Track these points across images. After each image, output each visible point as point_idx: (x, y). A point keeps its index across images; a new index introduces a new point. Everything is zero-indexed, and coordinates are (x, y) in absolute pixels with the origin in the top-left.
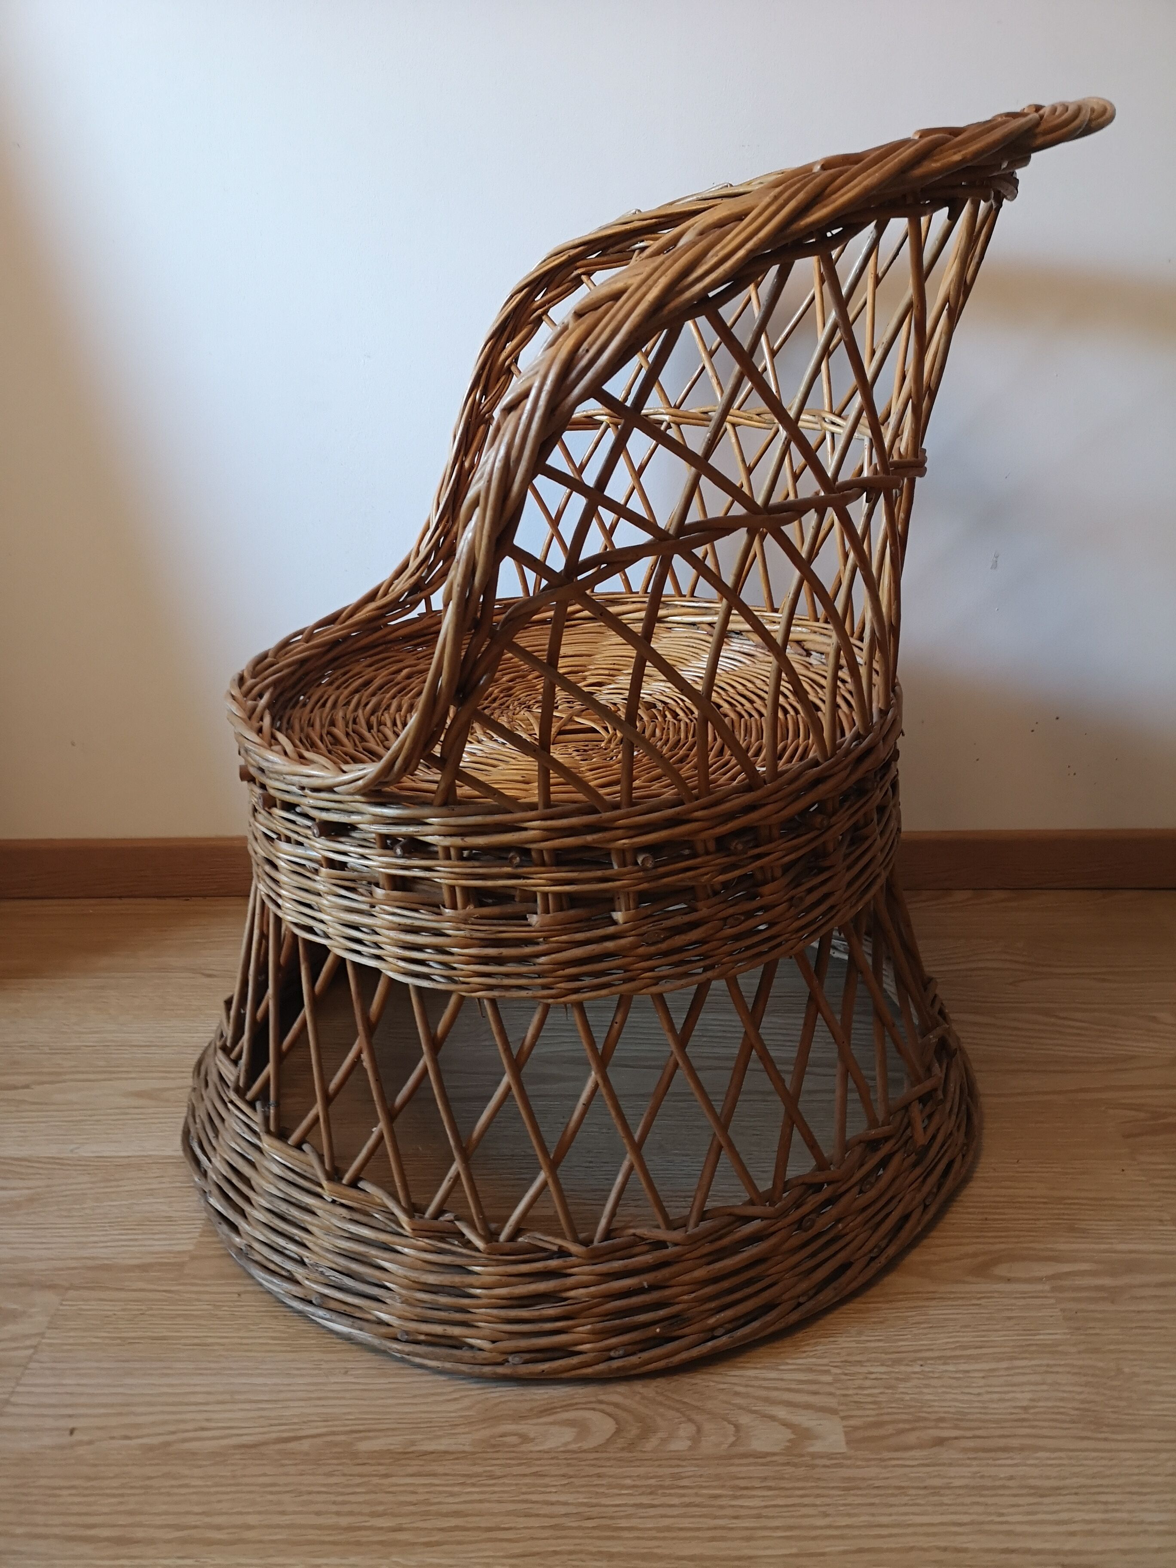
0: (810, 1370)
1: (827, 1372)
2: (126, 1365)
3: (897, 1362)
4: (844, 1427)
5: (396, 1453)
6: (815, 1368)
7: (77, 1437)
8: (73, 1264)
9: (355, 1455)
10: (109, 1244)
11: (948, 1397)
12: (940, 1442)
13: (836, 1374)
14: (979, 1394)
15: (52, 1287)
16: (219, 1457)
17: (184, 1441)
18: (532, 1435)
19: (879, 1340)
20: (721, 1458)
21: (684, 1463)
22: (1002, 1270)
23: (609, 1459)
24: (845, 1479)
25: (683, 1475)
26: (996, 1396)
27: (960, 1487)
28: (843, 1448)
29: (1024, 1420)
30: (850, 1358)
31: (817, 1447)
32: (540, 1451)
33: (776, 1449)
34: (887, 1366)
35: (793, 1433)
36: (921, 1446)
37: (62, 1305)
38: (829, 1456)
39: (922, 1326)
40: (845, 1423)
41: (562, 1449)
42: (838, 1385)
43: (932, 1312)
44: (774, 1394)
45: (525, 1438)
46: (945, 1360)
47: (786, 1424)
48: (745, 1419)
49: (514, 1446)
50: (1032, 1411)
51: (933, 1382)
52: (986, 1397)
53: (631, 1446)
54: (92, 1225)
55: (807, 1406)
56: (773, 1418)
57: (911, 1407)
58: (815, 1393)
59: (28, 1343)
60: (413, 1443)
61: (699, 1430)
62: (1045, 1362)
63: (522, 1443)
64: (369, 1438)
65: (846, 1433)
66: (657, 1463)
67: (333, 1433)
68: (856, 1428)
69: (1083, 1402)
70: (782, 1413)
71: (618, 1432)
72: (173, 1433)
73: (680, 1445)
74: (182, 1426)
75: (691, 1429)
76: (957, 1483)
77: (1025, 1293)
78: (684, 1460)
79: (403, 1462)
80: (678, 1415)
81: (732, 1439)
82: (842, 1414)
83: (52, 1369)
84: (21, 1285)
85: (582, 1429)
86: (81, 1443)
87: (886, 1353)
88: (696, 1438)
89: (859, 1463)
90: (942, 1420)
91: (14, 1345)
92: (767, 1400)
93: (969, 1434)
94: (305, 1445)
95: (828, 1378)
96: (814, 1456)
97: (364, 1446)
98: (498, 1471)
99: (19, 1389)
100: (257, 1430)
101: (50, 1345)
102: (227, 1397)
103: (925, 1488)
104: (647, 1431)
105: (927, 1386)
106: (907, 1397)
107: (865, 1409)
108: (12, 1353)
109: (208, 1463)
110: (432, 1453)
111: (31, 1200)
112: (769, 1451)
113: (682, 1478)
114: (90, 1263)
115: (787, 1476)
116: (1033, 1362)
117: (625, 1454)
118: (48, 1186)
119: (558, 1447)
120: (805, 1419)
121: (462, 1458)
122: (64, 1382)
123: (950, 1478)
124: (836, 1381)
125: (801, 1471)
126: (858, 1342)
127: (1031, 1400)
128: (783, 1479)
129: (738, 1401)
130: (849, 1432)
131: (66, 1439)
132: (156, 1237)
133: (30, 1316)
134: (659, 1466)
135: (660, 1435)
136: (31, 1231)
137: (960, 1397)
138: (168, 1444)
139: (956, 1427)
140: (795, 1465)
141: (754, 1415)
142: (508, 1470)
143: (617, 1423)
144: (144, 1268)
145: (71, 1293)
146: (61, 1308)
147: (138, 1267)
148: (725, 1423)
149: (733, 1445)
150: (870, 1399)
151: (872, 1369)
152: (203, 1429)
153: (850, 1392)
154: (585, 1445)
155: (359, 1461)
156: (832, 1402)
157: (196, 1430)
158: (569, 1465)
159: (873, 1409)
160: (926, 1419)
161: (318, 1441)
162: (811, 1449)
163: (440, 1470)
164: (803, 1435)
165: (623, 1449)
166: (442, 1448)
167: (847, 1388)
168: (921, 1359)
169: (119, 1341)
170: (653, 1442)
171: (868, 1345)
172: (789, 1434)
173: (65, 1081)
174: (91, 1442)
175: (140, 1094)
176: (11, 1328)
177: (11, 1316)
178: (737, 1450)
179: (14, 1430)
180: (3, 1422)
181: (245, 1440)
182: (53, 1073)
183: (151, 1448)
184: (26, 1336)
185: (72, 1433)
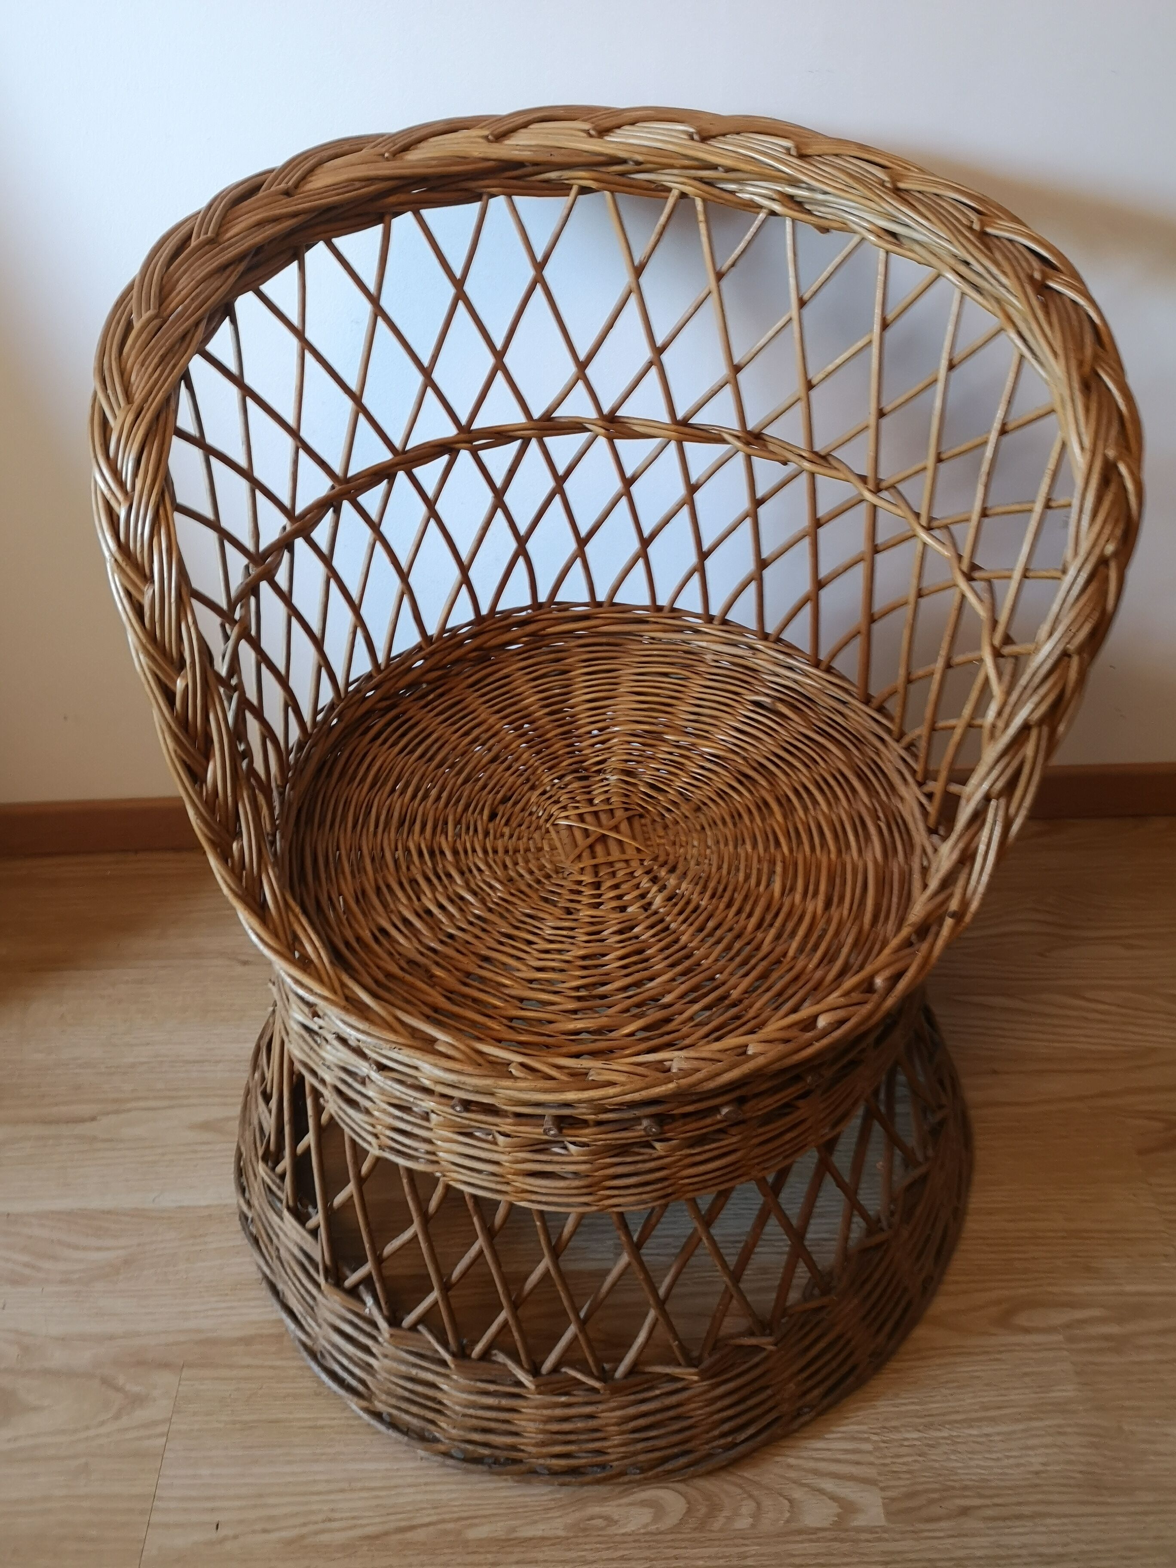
0: (854, 1439)
1: (867, 1440)
2: (250, 1452)
3: (928, 1426)
4: (884, 1498)
5: (503, 1540)
6: (857, 1435)
7: (222, 1532)
8: (182, 1337)
9: (466, 1543)
10: (211, 1313)
11: (972, 1463)
12: (964, 1511)
13: (875, 1441)
14: (998, 1459)
15: (166, 1365)
16: (348, 1549)
17: (317, 1533)
18: (616, 1517)
19: (913, 1403)
20: (778, 1535)
21: (746, 1542)
22: (1022, 1319)
23: (683, 1540)
24: (884, 1553)
25: (748, 1554)
26: (1011, 1461)
27: (980, 1558)
28: (882, 1522)
29: (1036, 1485)
30: (888, 1424)
31: (860, 1521)
32: (623, 1534)
33: (826, 1524)
34: (919, 1431)
35: (841, 1507)
36: (949, 1517)
37: (180, 1385)
38: (871, 1530)
39: (951, 1385)
40: (884, 1494)
41: (642, 1531)
42: (877, 1454)
43: (959, 1370)
44: (822, 1466)
45: (610, 1521)
46: (970, 1423)
47: (834, 1498)
48: (797, 1494)
49: (602, 1529)
50: (1044, 1475)
51: (960, 1448)
52: (1006, 1462)
53: (701, 1527)
54: (190, 1291)
55: (851, 1479)
56: (821, 1491)
57: (940, 1475)
58: (858, 1463)
59: (159, 1430)
60: (514, 1529)
61: (759, 1504)
62: (1055, 1422)
63: (608, 1526)
64: (476, 1525)
65: (884, 1504)
66: (723, 1543)
67: (443, 1521)
68: (893, 1500)
69: (1089, 1464)
70: (828, 1485)
71: (689, 1511)
72: (304, 1525)
73: (743, 1523)
74: (311, 1518)
75: (753, 1505)
76: (979, 1553)
77: (1041, 1344)
78: (748, 1539)
79: (508, 1549)
80: (739, 1491)
81: (787, 1515)
82: (881, 1485)
83: (186, 1458)
84: (139, 1364)
85: (659, 1509)
86: (225, 1539)
87: (919, 1417)
88: (757, 1515)
89: (898, 1536)
90: (965, 1488)
91: (147, 1433)
92: (816, 1472)
93: (988, 1502)
94: (420, 1535)
95: (868, 1447)
96: (856, 1529)
97: (473, 1534)
98: (590, 1556)
99: (161, 1481)
100: (377, 1520)
101: (179, 1431)
102: (345, 1485)
103: (952, 1559)
104: (714, 1509)
105: (955, 1452)
106: (937, 1465)
107: (900, 1478)
108: (146, 1443)
109: (339, 1555)
110: (531, 1539)
111: (127, 1262)
112: (819, 1525)
113: (747, 1557)
114: (197, 1338)
115: (835, 1552)
116: (1047, 1423)
117: (696, 1535)
118: (141, 1245)
119: (639, 1529)
120: (848, 1491)
121: (560, 1543)
122: (200, 1473)
123: (974, 1548)
124: (877, 1449)
125: (846, 1547)
126: (894, 1406)
127: (1044, 1464)
128: (832, 1555)
129: (793, 1474)
130: (888, 1503)
131: (213, 1535)
132: (252, 1303)
133: (155, 1400)
134: (726, 1546)
135: (726, 1513)
136: (135, 1300)
137: (982, 1463)
138: (303, 1537)
139: (981, 1496)
140: (842, 1541)
141: (806, 1489)
142: (597, 1555)
143: (689, 1503)
144: (247, 1341)
145: (186, 1373)
146: (181, 1389)
147: (242, 1340)
148: (781, 1498)
149: (788, 1521)
150: (905, 1468)
151: (908, 1435)
152: (330, 1520)
153: (888, 1461)
154: (663, 1526)
155: (470, 1550)
156: (870, 1472)
157: (324, 1521)
158: (649, 1548)
159: (908, 1479)
160: (953, 1488)
161: (431, 1528)
162: (855, 1524)
163: (540, 1556)
164: (848, 1508)
165: (695, 1529)
166: (539, 1533)
167: (885, 1457)
168: (950, 1422)
169: (240, 1426)
170: (718, 1524)
171: (903, 1408)
172: (834, 1508)
173: (129, 1110)
174: (236, 1537)
175: (205, 1126)
176: (142, 1414)
177: (138, 1401)
178: (794, 1526)
179: (166, 1526)
180: (156, 1518)
181: (369, 1530)
182: (115, 1101)
183: (290, 1542)
184: (155, 1423)
185: (217, 1528)
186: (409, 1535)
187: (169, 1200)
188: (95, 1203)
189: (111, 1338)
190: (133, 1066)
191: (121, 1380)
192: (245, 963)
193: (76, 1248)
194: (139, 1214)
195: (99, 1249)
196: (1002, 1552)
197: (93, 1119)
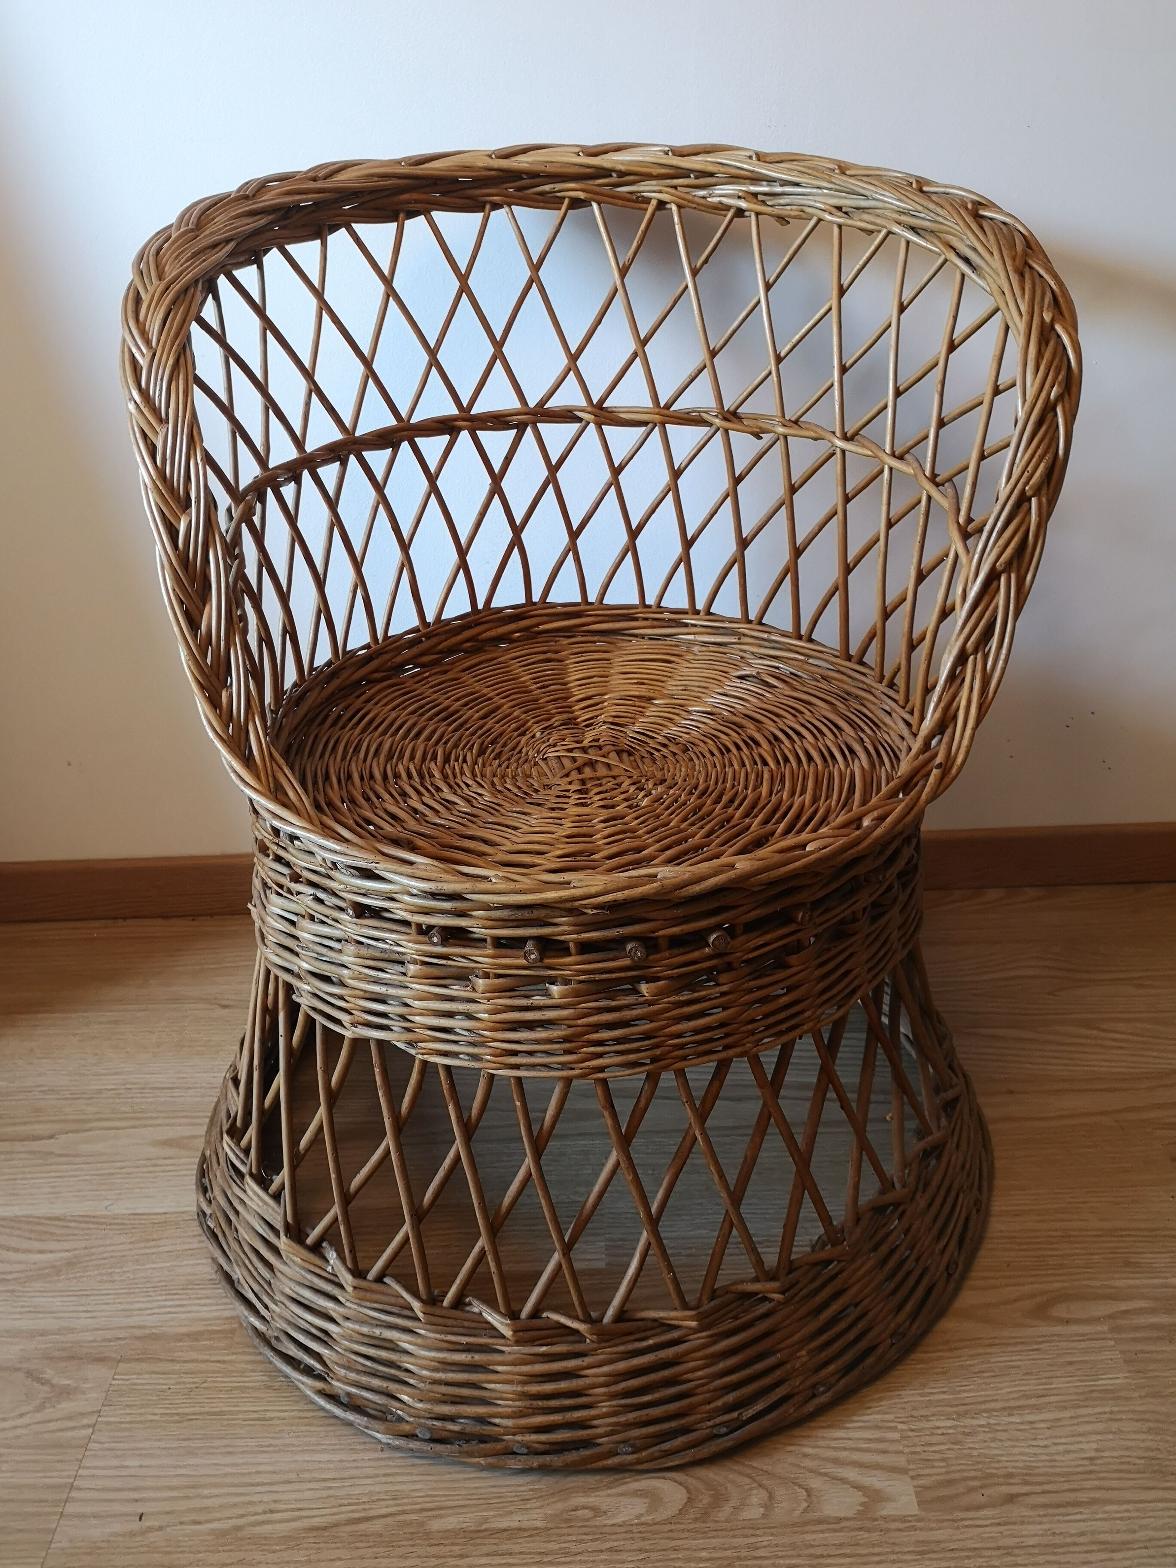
0: (878, 1428)
1: (894, 1429)
2: (185, 1443)
3: (961, 1415)
4: (915, 1487)
5: (471, 1532)
6: (880, 1424)
7: (147, 1523)
8: (122, 1334)
9: (428, 1534)
10: (156, 1311)
11: (1016, 1450)
12: (1011, 1499)
13: (902, 1430)
14: (1046, 1446)
15: (100, 1360)
16: (290, 1541)
17: (255, 1524)
18: (604, 1508)
19: (944, 1392)
20: (795, 1525)
21: (758, 1532)
22: (1060, 1311)
23: (683, 1530)
24: (918, 1543)
25: (758, 1545)
26: (1061, 1448)
27: (1033, 1546)
28: (913, 1509)
29: (1091, 1472)
30: (915, 1413)
31: (888, 1510)
32: (613, 1525)
33: (850, 1514)
34: (953, 1419)
35: (864, 1495)
36: (991, 1505)
37: (114, 1379)
38: (903, 1519)
39: (985, 1375)
40: (916, 1483)
41: (636, 1521)
42: (906, 1442)
43: (994, 1360)
44: (843, 1455)
45: (597, 1511)
46: (1010, 1411)
47: (857, 1487)
48: (815, 1483)
49: (588, 1520)
50: (1099, 1462)
51: (1000, 1435)
52: (1053, 1449)
53: (704, 1516)
54: (137, 1290)
55: (877, 1467)
56: (843, 1481)
57: (979, 1463)
58: (884, 1452)
59: (85, 1421)
60: (486, 1520)
61: (771, 1497)
62: (1107, 1409)
63: (595, 1516)
64: (441, 1516)
65: (917, 1494)
66: (731, 1533)
67: (404, 1512)
68: (926, 1488)
69: (1148, 1449)
70: (852, 1474)
71: (690, 1501)
72: (242, 1516)
73: (754, 1513)
74: (252, 1509)
75: (764, 1495)
76: (1031, 1541)
77: (1083, 1335)
78: (758, 1529)
79: (478, 1541)
80: (748, 1481)
81: (805, 1505)
82: (911, 1473)
83: (112, 1450)
84: (71, 1358)
85: (655, 1500)
86: (151, 1529)
87: (952, 1406)
88: (769, 1505)
89: (932, 1525)
90: (1011, 1475)
91: (71, 1424)
92: (837, 1462)
93: (1038, 1489)
94: (376, 1526)
95: (896, 1436)
96: (885, 1518)
97: (436, 1525)
98: (574, 1548)
99: (81, 1472)
100: (328, 1511)
101: (108, 1423)
102: (293, 1476)
103: (999, 1548)
104: (718, 1499)
105: (993, 1440)
106: (975, 1453)
107: (933, 1467)
108: (69, 1434)
109: (281, 1547)
110: (505, 1530)
111: (70, 1264)
112: (842, 1515)
113: (757, 1548)
114: (138, 1333)
115: (861, 1542)
116: (1097, 1410)
117: (697, 1525)
118: (86, 1248)
119: (632, 1520)
120: (876, 1481)
121: (537, 1534)
122: (126, 1463)
123: (1023, 1536)
124: (903, 1438)
125: (875, 1536)
126: (921, 1395)
127: (1097, 1450)
128: (858, 1545)
129: (808, 1463)
130: (920, 1491)
131: (136, 1526)
132: (202, 1302)
133: (84, 1393)
134: (734, 1536)
135: (732, 1503)
136: (74, 1298)
137: (1027, 1450)
138: (239, 1528)
139: (1026, 1483)
140: (869, 1530)
141: (826, 1478)
142: (581, 1547)
143: (688, 1492)
144: (194, 1336)
145: (122, 1366)
146: (114, 1382)
147: (188, 1335)
148: (796, 1488)
149: (805, 1511)
150: (938, 1456)
151: (938, 1424)
152: (272, 1512)
153: (918, 1449)
154: (658, 1517)
155: (433, 1541)
156: (901, 1461)
157: (265, 1512)
158: (644, 1539)
159: (943, 1467)
160: (994, 1475)
161: (389, 1520)
162: (884, 1513)
163: (516, 1548)
164: (874, 1497)
165: (696, 1519)
166: (515, 1524)
167: (915, 1445)
168: (986, 1411)
169: (176, 1418)
170: (725, 1512)
171: (932, 1398)
172: (859, 1497)
173: (90, 1130)
174: (160, 1528)
175: (168, 1143)
176: (67, 1406)
177: (65, 1393)
178: (810, 1516)
179: (82, 1516)
180: (70, 1508)
181: (315, 1522)
182: (77, 1121)
183: (223, 1533)
184: (82, 1415)
185: (140, 1519)
186: (362, 1526)
187: (123, 1208)
188: (43, 1210)
189: (43, 1333)
190: (100, 1091)
191: (49, 1374)
192: (225, 1007)
193: (16, 1250)
194: (88, 1219)
195: (41, 1252)
196: (1057, 1540)
197: (51, 1137)
